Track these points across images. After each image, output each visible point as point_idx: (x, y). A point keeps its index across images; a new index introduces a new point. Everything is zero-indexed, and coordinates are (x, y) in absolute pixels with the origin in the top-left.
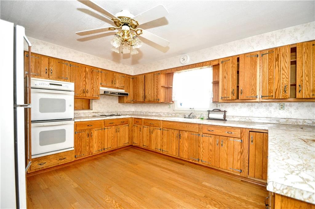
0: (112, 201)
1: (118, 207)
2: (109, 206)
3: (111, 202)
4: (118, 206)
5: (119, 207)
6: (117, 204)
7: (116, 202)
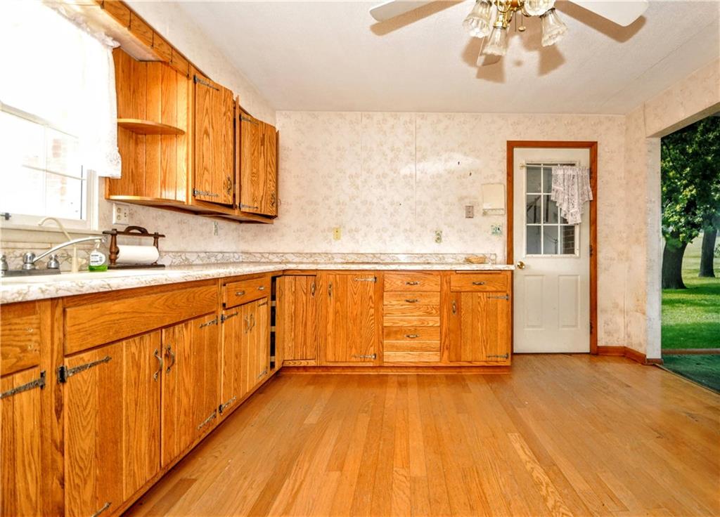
0: (554, 507)
1: (545, 485)
2: (567, 499)
3: (560, 506)
4: (544, 488)
5: (542, 483)
6: (544, 492)
7: (545, 500)
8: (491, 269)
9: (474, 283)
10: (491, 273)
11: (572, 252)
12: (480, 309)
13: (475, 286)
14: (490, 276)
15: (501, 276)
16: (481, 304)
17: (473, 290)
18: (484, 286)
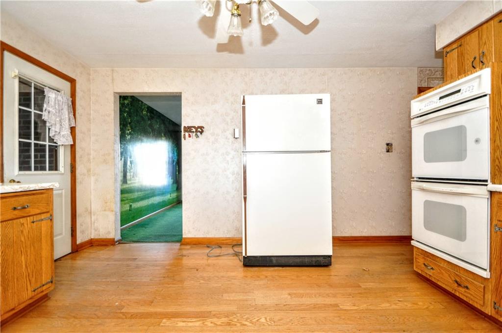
8: (37, 188)
9: (15, 209)
10: (34, 194)
11: (56, 169)
12: (23, 239)
13: (16, 212)
14: (32, 197)
15: (44, 196)
16: (24, 231)
17: (15, 217)
18: (27, 210)
